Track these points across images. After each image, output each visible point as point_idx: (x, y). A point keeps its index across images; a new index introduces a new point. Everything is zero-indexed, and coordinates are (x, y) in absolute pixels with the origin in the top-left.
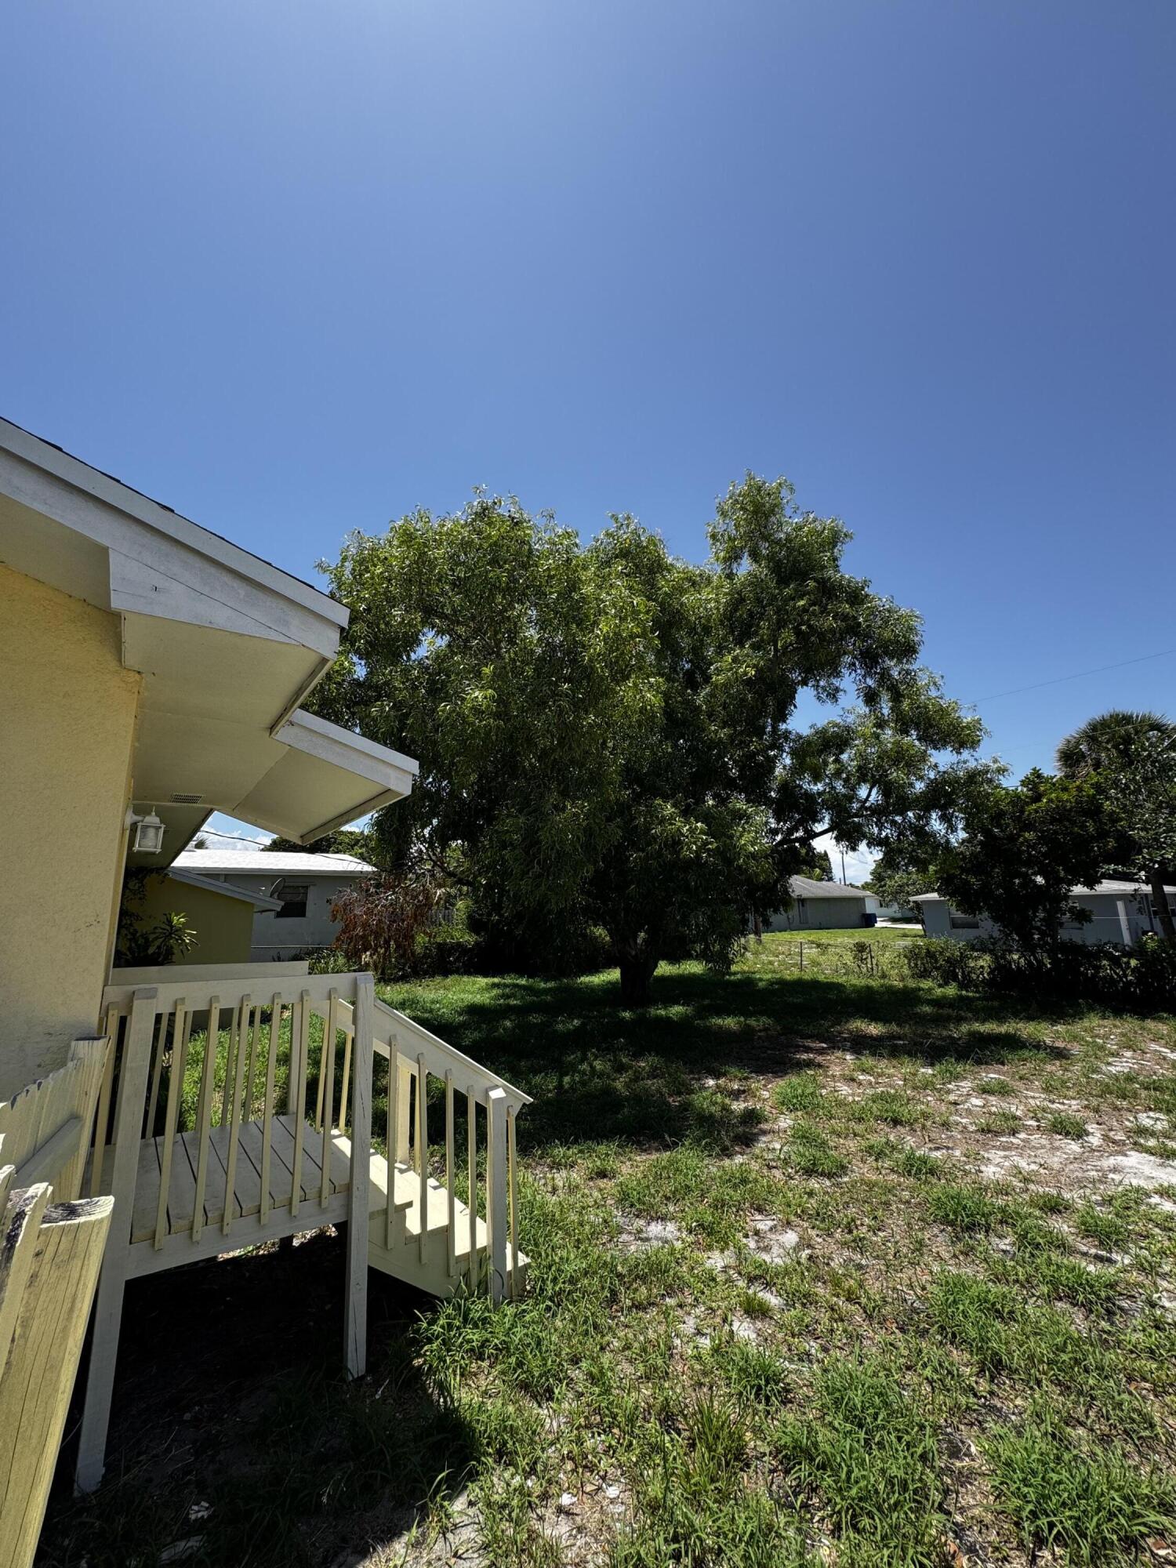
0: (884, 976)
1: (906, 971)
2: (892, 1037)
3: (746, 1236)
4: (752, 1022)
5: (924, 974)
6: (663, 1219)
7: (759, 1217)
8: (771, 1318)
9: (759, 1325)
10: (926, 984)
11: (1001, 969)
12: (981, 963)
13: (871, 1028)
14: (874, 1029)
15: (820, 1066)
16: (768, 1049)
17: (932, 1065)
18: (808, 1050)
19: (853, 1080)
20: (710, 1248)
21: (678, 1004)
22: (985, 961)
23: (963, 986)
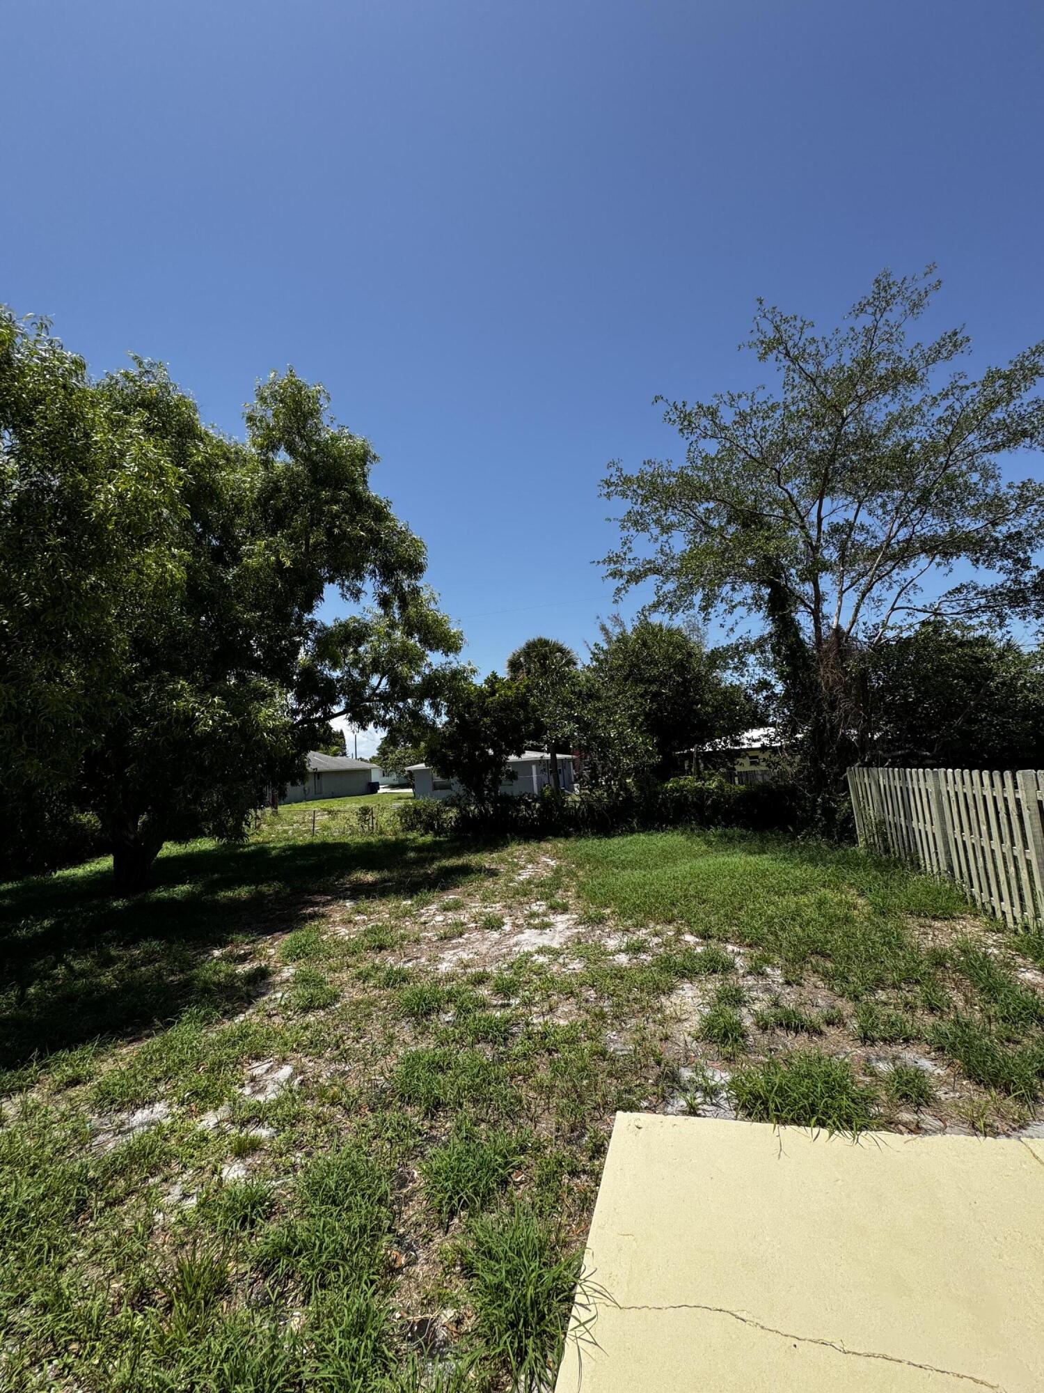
0: (381, 833)
1: (398, 827)
2: (384, 881)
3: (242, 1086)
4: (263, 888)
5: (411, 828)
6: (151, 1102)
7: (256, 1064)
8: (262, 1150)
9: (249, 1161)
10: (411, 835)
11: (464, 819)
12: (451, 814)
13: (368, 876)
14: (370, 877)
15: (323, 916)
16: (277, 910)
17: (411, 897)
18: (315, 904)
19: (350, 922)
20: (203, 1111)
21: (184, 883)
22: (453, 813)
23: (437, 834)
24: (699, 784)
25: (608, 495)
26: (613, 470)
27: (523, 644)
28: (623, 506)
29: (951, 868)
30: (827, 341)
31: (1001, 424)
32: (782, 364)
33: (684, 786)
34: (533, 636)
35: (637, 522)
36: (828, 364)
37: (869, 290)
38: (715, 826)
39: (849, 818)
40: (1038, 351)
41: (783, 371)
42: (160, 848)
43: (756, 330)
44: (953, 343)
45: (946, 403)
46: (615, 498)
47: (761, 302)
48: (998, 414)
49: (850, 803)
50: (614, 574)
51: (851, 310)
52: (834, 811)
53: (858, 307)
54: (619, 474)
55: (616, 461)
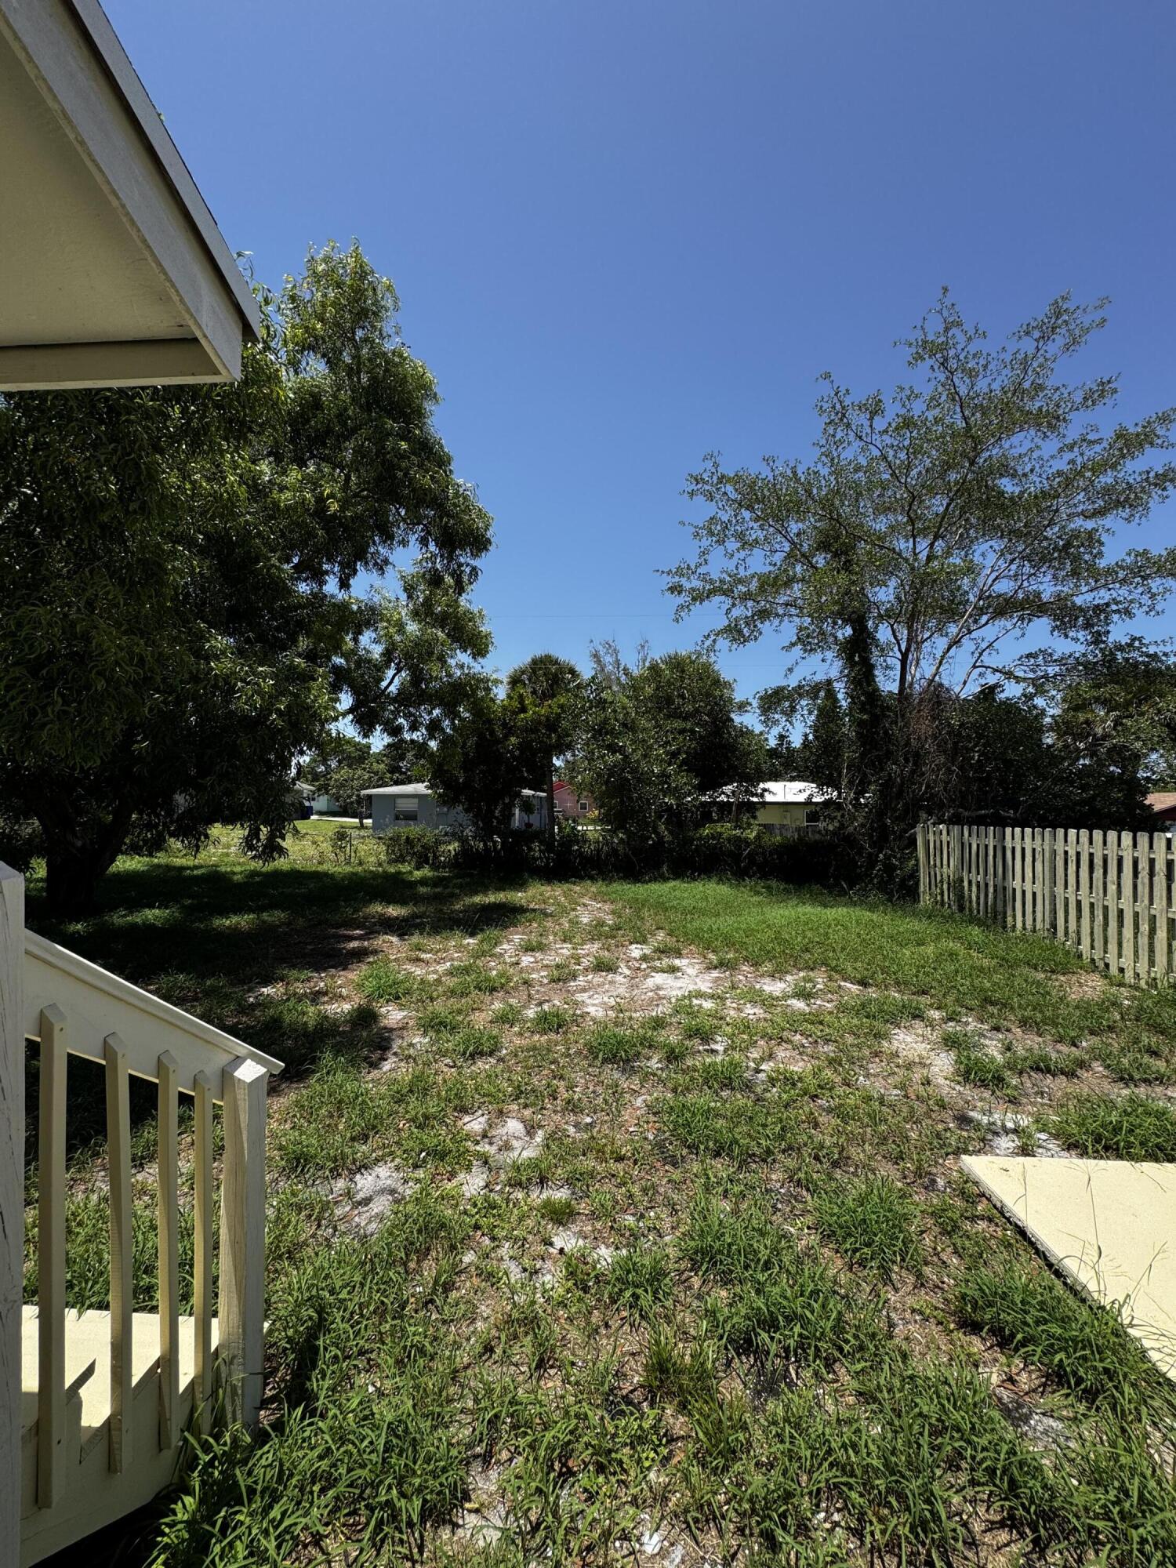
0: (361, 864)
1: (383, 857)
2: (414, 916)
3: (477, 1143)
4: (265, 916)
5: (401, 859)
6: (363, 1167)
7: (467, 1119)
8: (579, 1214)
9: (575, 1228)
10: (404, 868)
11: (466, 853)
12: (451, 848)
13: (390, 910)
14: (393, 911)
15: (375, 952)
16: (307, 944)
17: (472, 935)
18: (352, 938)
19: (419, 960)
20: (452, 1175)
21: (151, 906)
22: (453, 847)
23: (435, 867)
24: (737, 832)
25: (692, 494)
26: (709, 464)
27: (528, 660)
28: (703, 510)
29: (1054, 926)
30: (990, 358)
31: (1107, 491)
32: (935, 375)
33: (721, 834)
34: (539, 652)
35: (717, 532)
36: (982, 385)
37: (1041, 311)
38: (750, 877)
39: (914, 875)
40: (1164, 419)
41: (934, 382)
42: (113, 860)
43: (919, 327)
44: (1101, 392)
45: (1070, 456)
46: (700, 499)
47: (946, 290)
48: (1107, 479)
49: (917, 860)
50: (676, 589)
51: (1016, 330)
52: (894, 868)
53: (1025, 327)
54: (714, 470)
55: (716, 454)
